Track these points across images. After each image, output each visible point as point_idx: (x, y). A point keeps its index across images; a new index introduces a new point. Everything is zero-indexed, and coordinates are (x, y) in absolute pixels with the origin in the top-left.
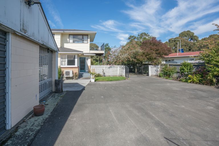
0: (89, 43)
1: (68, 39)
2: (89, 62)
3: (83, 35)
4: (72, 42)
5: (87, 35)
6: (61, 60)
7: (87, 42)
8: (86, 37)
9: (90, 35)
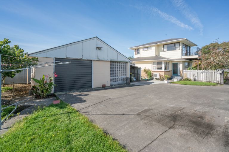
0: (181, 50)
1: (163, 49)
2: (181, 66)
3: (175, 43)
4: (166, 51)
5: (179, 42)
6: (153, 66)
7: (179, 49)
8: (178, 44)
9: (181, 42)
